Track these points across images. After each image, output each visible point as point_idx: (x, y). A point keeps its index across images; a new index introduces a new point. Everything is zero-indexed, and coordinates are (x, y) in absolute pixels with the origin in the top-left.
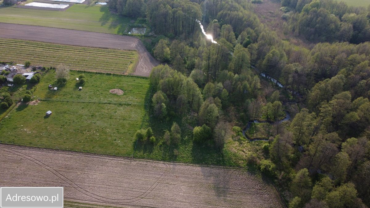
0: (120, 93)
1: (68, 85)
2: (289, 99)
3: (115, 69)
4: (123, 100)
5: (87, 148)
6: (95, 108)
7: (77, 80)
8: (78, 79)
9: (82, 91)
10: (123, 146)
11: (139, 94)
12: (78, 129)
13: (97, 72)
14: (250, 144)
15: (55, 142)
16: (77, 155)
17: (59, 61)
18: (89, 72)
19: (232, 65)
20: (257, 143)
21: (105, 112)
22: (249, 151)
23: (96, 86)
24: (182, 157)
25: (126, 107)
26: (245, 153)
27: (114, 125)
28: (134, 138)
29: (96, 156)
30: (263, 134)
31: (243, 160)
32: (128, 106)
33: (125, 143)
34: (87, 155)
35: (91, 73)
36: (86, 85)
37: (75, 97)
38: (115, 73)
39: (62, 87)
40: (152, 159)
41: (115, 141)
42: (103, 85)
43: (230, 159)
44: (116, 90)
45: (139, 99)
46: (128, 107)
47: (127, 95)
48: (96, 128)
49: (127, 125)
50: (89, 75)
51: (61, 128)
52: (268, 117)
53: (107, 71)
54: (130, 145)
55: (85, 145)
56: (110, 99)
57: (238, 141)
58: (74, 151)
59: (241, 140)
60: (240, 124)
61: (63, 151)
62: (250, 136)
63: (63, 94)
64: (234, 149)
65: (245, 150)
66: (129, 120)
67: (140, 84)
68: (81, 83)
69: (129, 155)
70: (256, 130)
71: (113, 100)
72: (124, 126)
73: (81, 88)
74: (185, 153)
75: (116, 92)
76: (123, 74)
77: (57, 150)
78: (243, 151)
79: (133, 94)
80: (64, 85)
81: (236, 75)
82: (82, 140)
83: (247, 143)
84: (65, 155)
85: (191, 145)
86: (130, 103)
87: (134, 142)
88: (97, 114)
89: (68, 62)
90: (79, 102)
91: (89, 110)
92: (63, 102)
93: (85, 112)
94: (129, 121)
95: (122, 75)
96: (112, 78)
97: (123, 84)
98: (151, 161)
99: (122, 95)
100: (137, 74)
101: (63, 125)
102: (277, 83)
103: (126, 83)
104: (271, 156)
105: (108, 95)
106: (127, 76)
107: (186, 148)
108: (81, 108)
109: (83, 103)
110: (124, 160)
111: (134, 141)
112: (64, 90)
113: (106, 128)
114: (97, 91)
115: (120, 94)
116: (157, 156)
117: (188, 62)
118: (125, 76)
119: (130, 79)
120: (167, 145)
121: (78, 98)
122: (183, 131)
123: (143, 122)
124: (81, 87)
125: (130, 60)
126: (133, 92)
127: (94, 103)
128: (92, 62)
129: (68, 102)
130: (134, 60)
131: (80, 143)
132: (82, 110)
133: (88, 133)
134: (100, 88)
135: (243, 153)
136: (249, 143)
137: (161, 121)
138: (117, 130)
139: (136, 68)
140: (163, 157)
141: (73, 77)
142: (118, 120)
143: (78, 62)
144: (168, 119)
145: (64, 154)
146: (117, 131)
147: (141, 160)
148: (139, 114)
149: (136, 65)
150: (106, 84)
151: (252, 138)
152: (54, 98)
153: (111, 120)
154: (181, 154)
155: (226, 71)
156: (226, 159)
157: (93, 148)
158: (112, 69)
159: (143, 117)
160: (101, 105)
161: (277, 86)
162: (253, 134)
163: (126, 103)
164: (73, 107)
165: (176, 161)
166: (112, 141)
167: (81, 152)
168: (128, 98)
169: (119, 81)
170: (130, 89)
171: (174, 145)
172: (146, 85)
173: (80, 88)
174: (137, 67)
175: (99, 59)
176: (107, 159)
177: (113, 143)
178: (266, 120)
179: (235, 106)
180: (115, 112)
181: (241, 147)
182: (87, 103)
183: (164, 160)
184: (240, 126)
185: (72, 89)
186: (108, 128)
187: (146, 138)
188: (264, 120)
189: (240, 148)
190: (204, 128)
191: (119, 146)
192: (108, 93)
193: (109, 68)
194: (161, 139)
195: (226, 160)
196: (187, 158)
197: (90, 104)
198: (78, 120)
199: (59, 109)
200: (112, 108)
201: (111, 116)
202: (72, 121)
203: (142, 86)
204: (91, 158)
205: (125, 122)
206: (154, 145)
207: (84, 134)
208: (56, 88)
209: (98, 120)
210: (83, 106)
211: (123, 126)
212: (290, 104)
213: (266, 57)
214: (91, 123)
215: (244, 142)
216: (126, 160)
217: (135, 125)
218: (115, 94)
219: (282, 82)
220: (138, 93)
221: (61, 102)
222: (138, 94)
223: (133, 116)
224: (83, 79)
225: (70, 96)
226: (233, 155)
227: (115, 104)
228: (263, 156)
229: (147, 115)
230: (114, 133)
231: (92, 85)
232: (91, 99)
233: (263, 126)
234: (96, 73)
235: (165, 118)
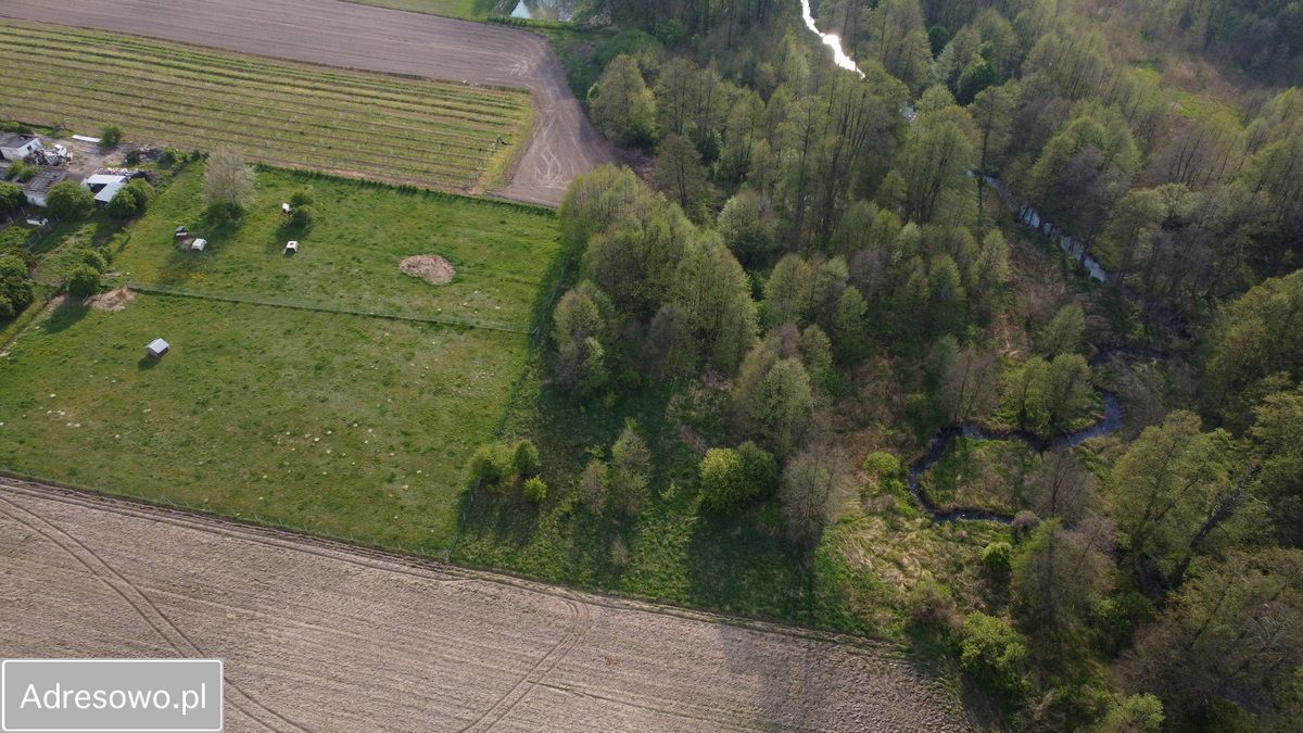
0: (440, 273)
1: (247, 229)
2: (1124, 338)
3: (435, 168)
4: (448, 306)
5: (278, 509)
6: (332, 337)
7: (284, 210)
8: (286, 207)
9: (295, 259)
10: (419, 508)
11: (513, 280)
12: (257, 424)
13: (366, 180)
14: (934, 536)
15: (163, 475)
16: (237, 534)
17: (231, 127)
18: (334, 179)
19: (895, 181)
20: (964, 533)
21: (368, 357)
22: (924, 566)
23: (353, 240)
24: (643, 572)
25: (454, 335)
26: (906, 576)
27: (395, 415)
28: (465, 476)
29: (308, 543)
30: (994, 491)
31: (893, 608)
32: (461, 334)
33: (428, 494)
34: (274, 536)
35: (342, 181)
36: (314, 235)
37: (263, 283)
38: (432, 189)
39: (225, 237)
40: (522, 573)
41: (389, 486)
42: (380, 235)
43: (839, 596)
44: (424, 259)
45: (510, 303)
46: (462, 337)
47: (466, 285)
48: (326, 424)
49: (446, 418)
50: (332, 189)
51: (195, 413)
52: (1023, 413)
53: (403, 175)
54: (446, 505)
55: (271, 493)
56: (396, 300)
57: (885, 518)
58: (228, 519)
59: (896, 512)
60: (902, 437)
61: (188, 512)
62: (933, 494)
63: (225, 267)
64: (861, 552)
65: (905, 561)
66: (458, 395)
67: (523, 240)
68: (297, 226)
69: (437, 549)
70: (966, 471)
71: (406, 306)
72: (435, 418)
73: (292, 244)
74: (658, 557)
75: (423, 269)
76: (462, 193)
77: (166, 508)
78: (900, 566)
79: (487, 281)
80: (234, 229)
81: (911, 227)
82: (265, 472)
83: (922, 527)
84: (190, 530)
85: (687, 523)
86: (472, 322)
87: (466, 493)
88: (338, 360)
89: (262, 132)
90: (279, 307)
91: (309, 343)
92: (219, 304)
93: (294, 350)
94: (457, 401)
95: (457, 197)
96: (420, 206)
97: (457, 235)
98: (517, 581)
99: (445, 285)
100: (515, 193)
101: (204, 404)
102: (1083, 260)
103: (469, 231)
104: (1015, 596)
105: (391, 279)
106: (479, 202)
107: (665, 532)
108: (279, 332)
109: (292, 311)
110: (414, 570)
111: (464, 488)
112: (233, 250)
113: (363, 423)
114: (355, 263)
115: (439, 277)
116: (542, 564)
117: (723, 152)
118: (469, 199)
119: (488, 216)
120: (591, 516)
121: (278, 287)
122: (660, 459)
123: (512, 405)
124: (295, 243)
125: (500, 131)
126: (488, 272)
127: (335, 313)
128: (354, 136)
129: (237, 302)
130: (515, 130)
131: (256, 486)
132: (284, 342)
133: (291, 441)
134: (366, 251)
135: (896, 572)
136: (930, 527)
137: (583, 409)
138: (405, 434)
139: (517, 166)
140: (567, 570)
141: (270, 196)
142: (415, 393)
143: (302, 133)
144: (610, 400)
145: (187, 526)
146: (402, 438)
147: (481, 573)
148: (500, 368)
149: (519, 156)
150: (393, 230)
151: (947, 506)
152: (196, 284)
153: (388, 390)
154: (641, 560)
155: (870, 208)
156: (822, 594)
157: (300, 509)
158: (425, 166)
159: (514, 384)
160: (358, 324)
161: (1081, 272)
162: (954, 486)
163: (458, 319)
164: (253, 327)
165: (616, 588)
166: (377, 484)
167: (252, 524)
168: (468, 297)
169: (445, 222)
170: (480, 261)
171: (617, 519)
172: (546, 241)
173: (289, 246)
174: (524, 162)
175: (380, 122)
176: (347, 561)
177: (379, 494)
178: (1015, 425)
179: (891, 355)
180: (410, 357)
181: (894, 546)
182: (308, 310)
183: (570, 581)
184: (901, 447)
185: (262, 248)
186: (370, 426)
187: (514, 478)
188: (1005, 426)
189: (888, 550)
190: (747, 458)
191: (402, 508)
192: (394, 273)
193: (416, 165)
194: (571, 485)
195: (822, 602)
196: (663, 580)
197: (320, 315)
198: (264, 384)
199: (199, 333)
200: (399, 340)
201: (391, 373)
202: (240, 386)
203: (527, 248)
204: (288, 551)
205: (440, 401)
206: (538, 513)
207: (275, 444)
208: (199, 243)
209: (336, 389)
210: (289, 325)
211: (430, 421)
212: (1129, 361)
213: (1048, 150)
214: (309, 398)
215: (907, 525)
216: (420, 572)
217: (479, 419)
218: (418, 280)
219: (1104, 258)
220: (509, 276)
221: (211, 300)
222: (507, 280)
223: (475, 376)
224: (305, 208)
225: (247, 279)
226: (856, 578)
227: (413, 323)
228: (980, 592)
229: (530, 376)
230: (392, 448)
231: (338, 232)
232: (323, 296)
233: (1000, 457)
234: (363, 184)
235: (600, 392)
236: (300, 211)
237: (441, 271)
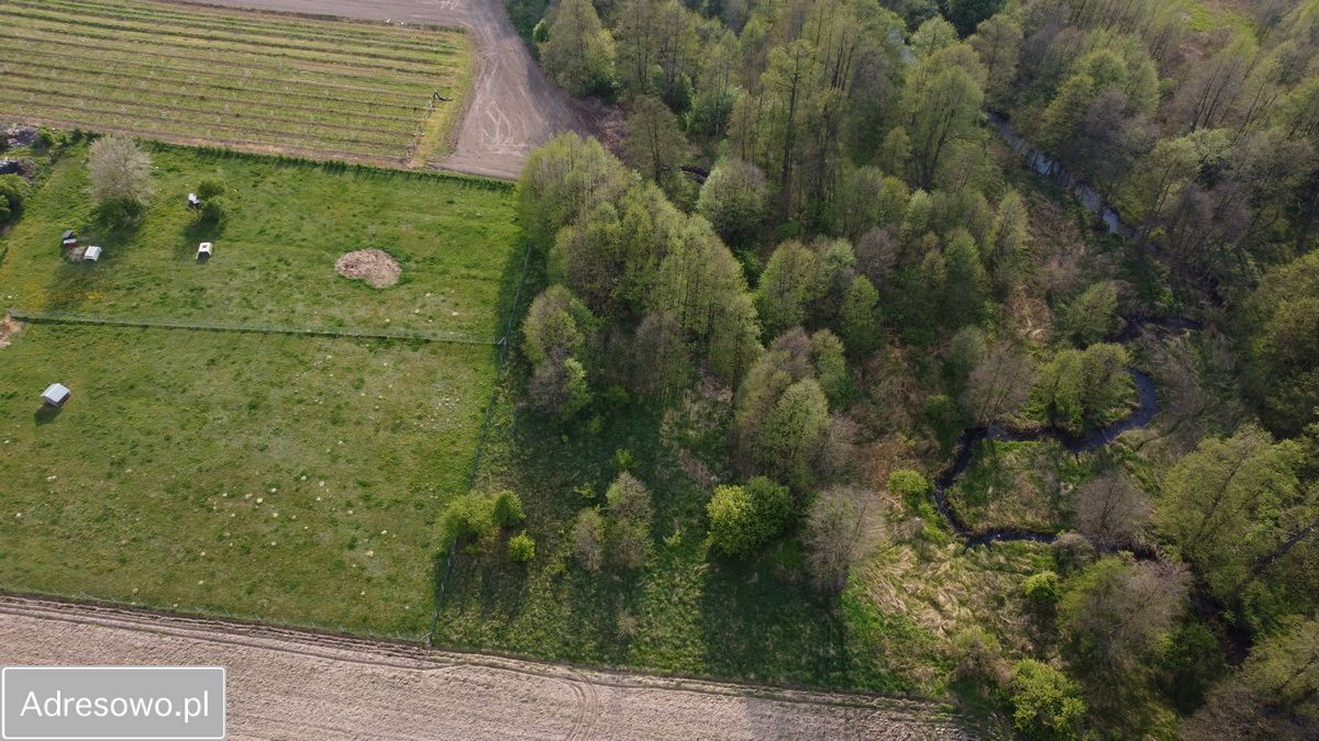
0: (384, 272)
1: (149, 229)
2: (1152, 306)
3: (364, 136)
4: (398, 315)
5: (222, 595)
6: (265, 365)
7: (191, 202)
8: (192, 197)
9: (211, 265)
10: (389, 578)
11: (469, 277)
12: (187, 486)
13: (284, 156)
14: (969, 565)
15: (79, 561)
16: (177, 631)
17: (116, 95)
18: (247, 157)
19: (897, 138)
20: (1002, 559)
21: (310, 387)
22: (962, 603)
23: (278, 236)
24: (653, 639)
25: (408, 353)
26: (944, 617)
27: (349, 462)
28: (438, 533)
29: (263, 635)
30: (1029, 504)
31: (934, 659)
32: (415, 350)
33: (397, 560)
34: (222, 630)
35: (256, 159)
36: (230, 232)
37: (177, 300)
38: (363, 164)
39: (122, 241)
40: (516, 651)
41: (352, 554)
42: (309, 228)
43: (874, 651)
44: (363, 255)
45: (469, 306)
46: (418, 354)
47: (416, 286)
48: (269, 479)
49: (408, 461)
50: (245, 170)
51: (110, 476)
52: (1052, 406)
53: (331, 146)
54: (421, 571)
55: (213, 575)
56: (335, 312)
57: (914, 547)
58: (164, 613)
59: (925, 538)
60: (924, 444)
61: (116, 609)
62: (965, 514)
63: (128, 281)
64: (893, 592)
65: (941, 599)
66: (420, 429)
67: (476, 224)
68: (209, 223)
69: (414, 630)
70: (998, 484)
71: (348, 318)
72: (396, 462)
73: (205, 247)
74: (669, 619)
75: (363, 269)
76: (399, 167)
77: (86, 604)
78: (936, 605)
79: (439, 279)
80: (133, 229)
81: (920, 196)
82: (202, 547)
83: (956, 555)
84: (121, 632)
85: (697, 572)
86: (427, 335)
87: (441, 555)
88: (274, 395)
89: (153, 99)
90: (198, 329)
91: (239, 375)
92: (125, 331)
93: (218, 385)
94: (419, 437)
95: (394, 172)
96: (353, 187)
97: (399, 221)
98: (512, 663)
99: (391, 288)
100: (461, 164)
101: (121, 463)
102: (1101, 213)
103: (412, 215)
104: (1063, 633)
105: (327, 284)
106: (420, 177)
107: (674, 586)
108: (202, 363)
109: (214, 334)
110: (390, 660)
111: (438, 549)
112: (135, 257)
113: (312, 475)
114: (281, 266)
115: (383, 278)
116: (538, 639)
117: (695, 101)
118: (408, 175)
119: (432, 194)
120: (587, 573)
121: (194, 304)
122: (660, 495)
123: (483, 438)
124: (208, 244)
125: (436, 82)
126: (439, 267)
127: (266, 333)
128: (266, 99)
129: (147, 327)
130: (454, 82)
131: (192, 566)
132: (207, 375)
133: (231, 505)
134: (293, 249)
135: (933, 613)
136: (964, 553)
137: (565, 438)
138: (364, 485)
139: (460, 128)
140: (567, 644)
141: (173, 183)
142: (370, 430)
143: (202, 98)
144: (595, 425)
145: (115, 627)
146: (361, 491)
147: (469, 656)
148: (465, 392)
149: (461, 115)
150: (323, 221)
151: (981, 526)
152: (95, 305)
153: (338, 430)
154: (650, 624)
155: (872, 173)
156: (855, 648)
157: (249, 592)
158: (353, 135)
159: (483, 410)
160: (294, 346)
161: (1100, 228)
162: (984, 501)
163: (410, 332)
164: (167, 359)
165: (625, 661)
166: (335, 551)
167: (192, 616)
168: (420, 302)
169: (383, 206)
170: (428, 254)
171: (617, 574)
172: (502, 222)
173: (201, 249)
174: (468, 121)
175: (294, 79)
176: (311, 655)
177: (340, 565)
178: (1045, 421)
179: (904, 342)
180: (359, 385)
181: (927, 581)
182: (234, 331)
183: (573, 659)
184: (924, 456)
185: (170, 254)
186: (321, 478)
187: (496, 531)
188: (1034, 423)
189: (922, 586)
190: (760, 497)
191: (369, 580)
192: (330, 277)
193: (342, 133)
194: (561, 535)
195: (856, 660)
196: (677, 647)
197: (247, 337)
198: (190, 432)
199: (104, 371)
200: (345, 364)
201: (339, 407)
202: (162, 437)
203: (482, 233)
204: (240, 647)
205: (400, 439)
206: (527, 574)
207: (210, 510)
208: (92, 252)
209: (276, 433)
210: (212, 353)
211: (391, 466)
212: (1161, 335)
213: (1065, 90)
214: (246, 447)
215: (940, 554)
216: (398, 661)
217: (447, 459)
218: (360, 283)
219: (1123, 208)
220: (464, 271)
221: (115, 326)
222: (463, 277)
223: (438, 403)
224: (216, 200)
225: (155, 295)
226: (890, 626)
227: (359, 340)
228: (1026, 632)
229: (501, 399)
230: (349, 505)
231: (257, 227)
232: (249, 312)
233: (1032, 461)
234: (282, 162)
235: (584, 414)
236: (210, 205)
237: (382, 270)
